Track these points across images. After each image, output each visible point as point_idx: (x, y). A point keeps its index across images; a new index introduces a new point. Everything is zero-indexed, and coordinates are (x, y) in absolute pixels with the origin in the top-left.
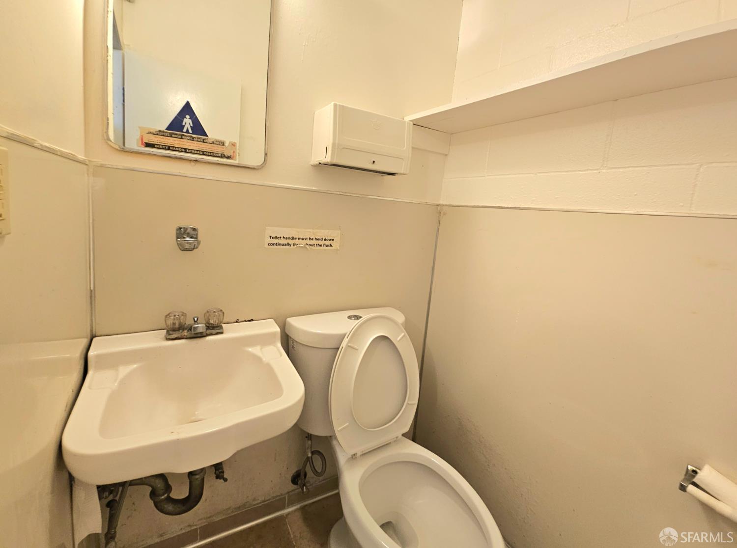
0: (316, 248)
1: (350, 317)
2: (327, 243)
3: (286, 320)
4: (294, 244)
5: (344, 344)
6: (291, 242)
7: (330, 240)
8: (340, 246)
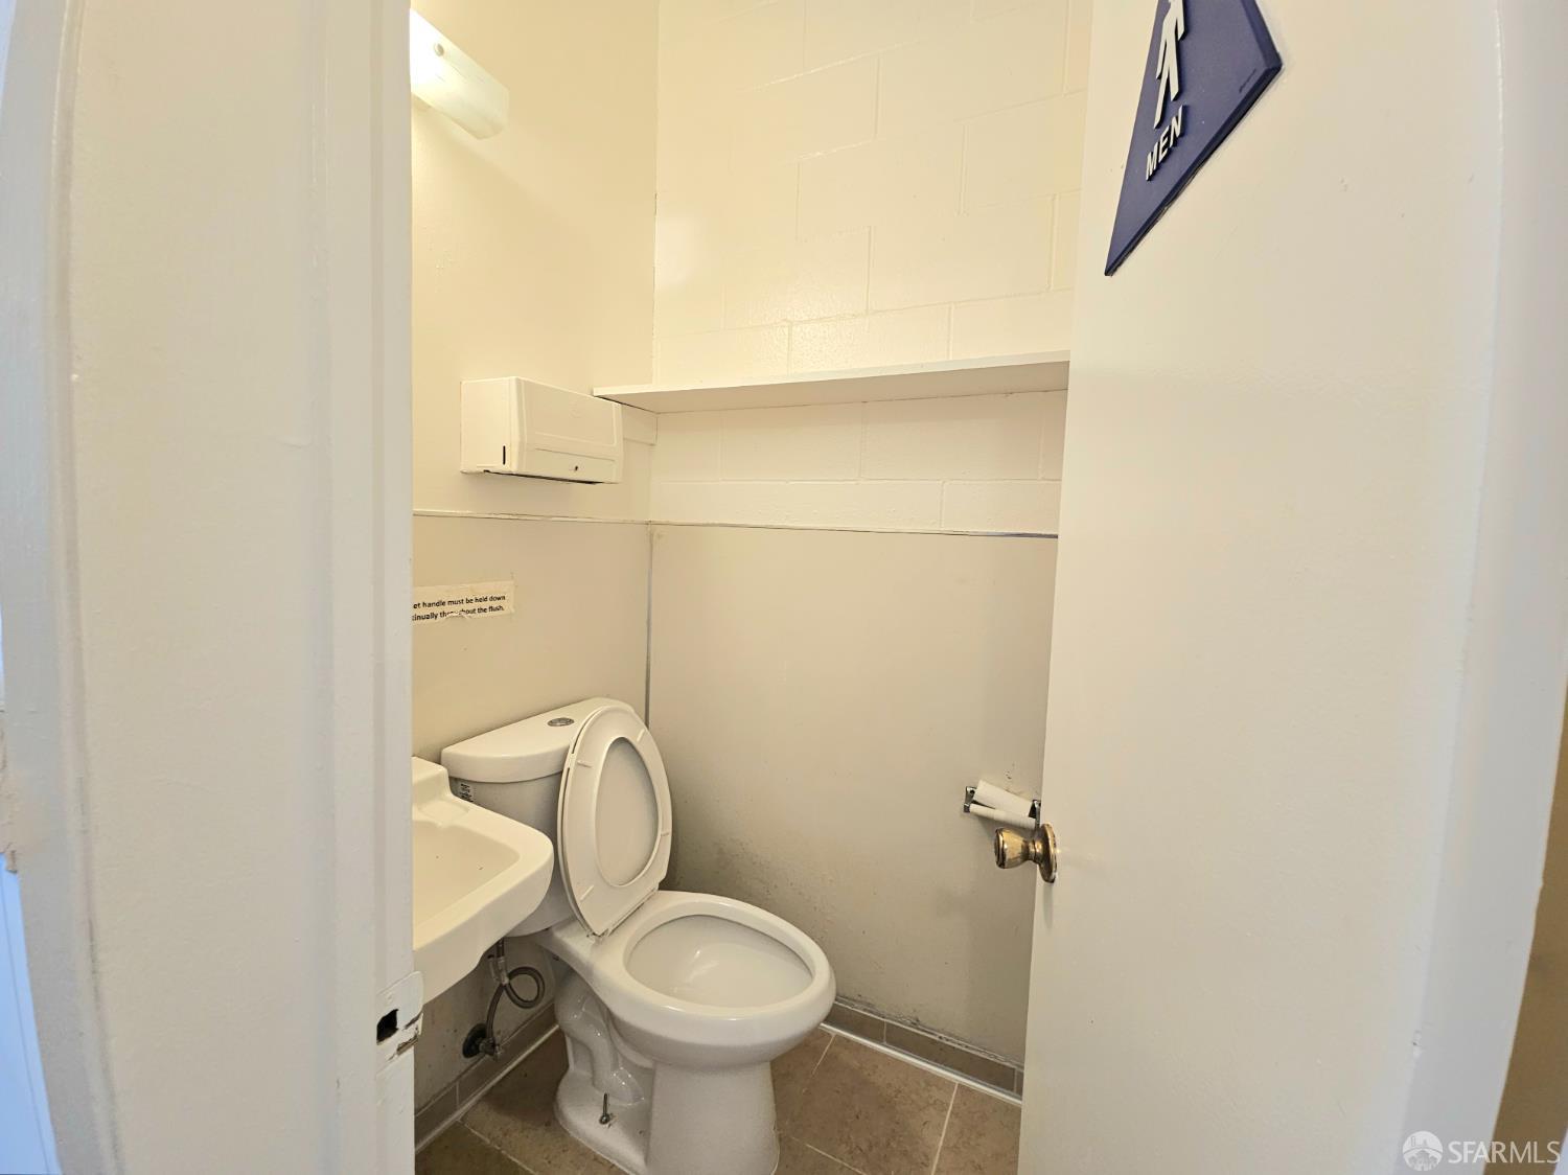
0: (477, 615)
1: (551, 723)
2: (495, 604)
3: (440, 753)
4: (443, 614)
5: (570, 762)
6: (437, 610)
7: (499, 599)
8: (514, 607)
